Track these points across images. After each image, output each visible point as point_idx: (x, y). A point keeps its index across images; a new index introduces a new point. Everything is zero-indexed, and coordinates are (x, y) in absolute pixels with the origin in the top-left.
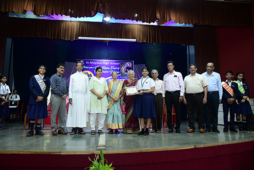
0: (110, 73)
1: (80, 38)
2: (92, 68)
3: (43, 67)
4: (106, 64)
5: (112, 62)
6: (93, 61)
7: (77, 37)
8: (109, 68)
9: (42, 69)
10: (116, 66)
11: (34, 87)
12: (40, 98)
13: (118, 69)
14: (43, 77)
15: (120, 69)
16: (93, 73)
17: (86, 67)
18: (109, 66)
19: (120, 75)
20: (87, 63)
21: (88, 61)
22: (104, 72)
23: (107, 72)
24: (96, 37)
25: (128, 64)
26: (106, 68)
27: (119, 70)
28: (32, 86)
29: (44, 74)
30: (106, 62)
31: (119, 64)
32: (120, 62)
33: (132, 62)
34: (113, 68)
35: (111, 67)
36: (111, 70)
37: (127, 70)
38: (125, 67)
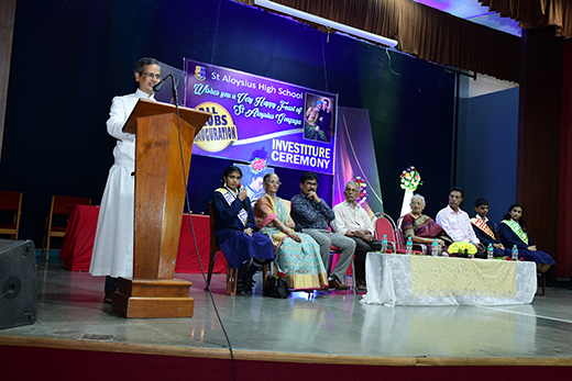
0: (276, 119)
2: (228, 96)
4: (268, 91)
5: (285, 88)
6: (232, 75)
8: (274, 105)
10: (293, 102)
13: (299, 111)
15: (302, 113)
16: (231, 112)
17: (212, 92)
18: (276, 98)
19: (302, 130)
20: (215, 76)
21: (217, 71)
22: (262, 115)
23: (269, 116)
25: (324, 102)
26: (267, 104)
27: (300, 117)
30: (269, 84)
31: (301, 96)
32: (304, 91)
33: (334, 97)
34: (286, 108)
35: (278, 104)
36: (280, 113)
37: (321, 119)
38: (317, 109)
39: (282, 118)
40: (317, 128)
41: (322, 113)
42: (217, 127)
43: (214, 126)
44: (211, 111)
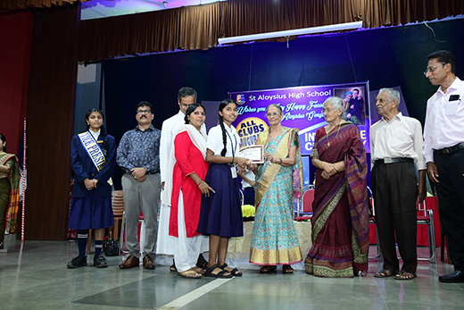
0: (306, 118)
1: (222, 41)
2: (263, 109)
3: (95, 114)
4: (298, 97)
5: (312, 91)
6: (266, 94)
7: (215, 40)
8: (303, 107)
9: (95, 119)
10: (321, 100)
11: (78, 159)
12: (91, 183)
14: (96, 135)
17: (251, 110)
18: (305, 101)
20: (252, 98)
21: (253, 94)
22: (293, 117)
23: (300, 116)
24: (258, 33)
25: (354, 92)
26: (297, 107)
28: (74, 157)
29: (101, 127)
30: (298, 92)
31: (329, 93)
32: (331, 88)
33: (365, 85)
34: (315, 106)
35: (308, 104)
36: (309, 112)
37: (352, 107)
38: (347, 99)
39: (311, 115)
40: (349, 115)
41: (352, 101)
42: (256, 134)
43: (253, 134)
44: (250, 123)
